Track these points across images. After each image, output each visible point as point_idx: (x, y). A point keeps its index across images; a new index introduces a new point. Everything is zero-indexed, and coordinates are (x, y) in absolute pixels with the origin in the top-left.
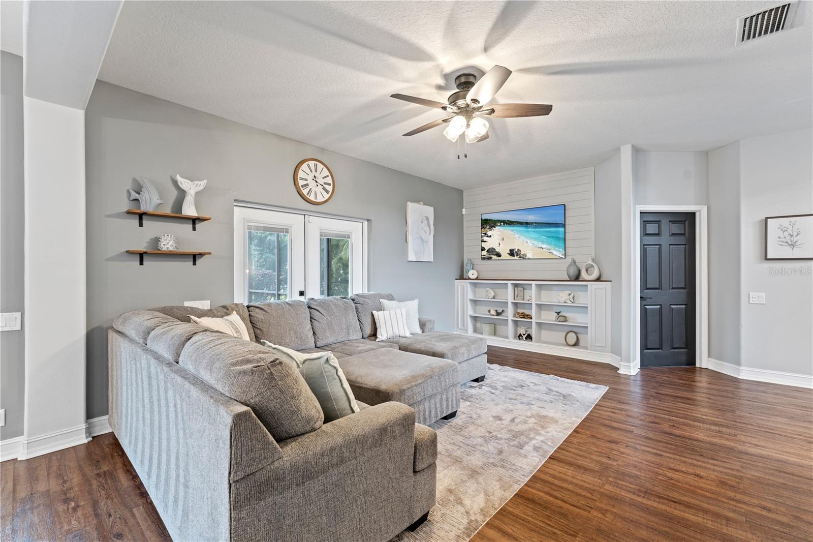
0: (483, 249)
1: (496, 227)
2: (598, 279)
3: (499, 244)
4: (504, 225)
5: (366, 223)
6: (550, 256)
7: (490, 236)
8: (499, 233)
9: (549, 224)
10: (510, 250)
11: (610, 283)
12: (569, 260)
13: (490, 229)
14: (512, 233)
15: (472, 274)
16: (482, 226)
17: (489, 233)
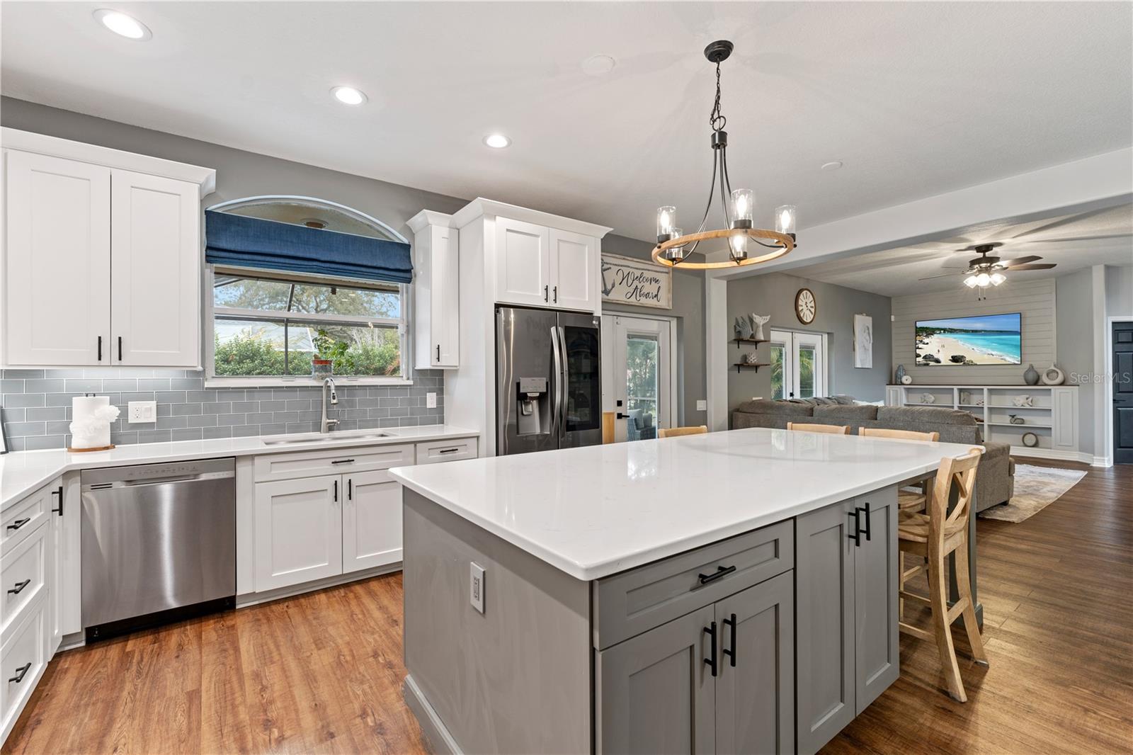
0: (918, 356)
1: (935, 335)
2: (1062, 384)
3: (939, 351)
4: (944, 332)
5: (826, 336)
6: (1003, 362)
7: (927, 344)
8: (938, 340)
9: (1001, 332)
10: (952, 357)
11: (1077, 387)
12: (1026, 366)
13: (927, 336)
14: (954, 340)
15: (906, 379)
16: (916, 333)
17: (926, 340)
